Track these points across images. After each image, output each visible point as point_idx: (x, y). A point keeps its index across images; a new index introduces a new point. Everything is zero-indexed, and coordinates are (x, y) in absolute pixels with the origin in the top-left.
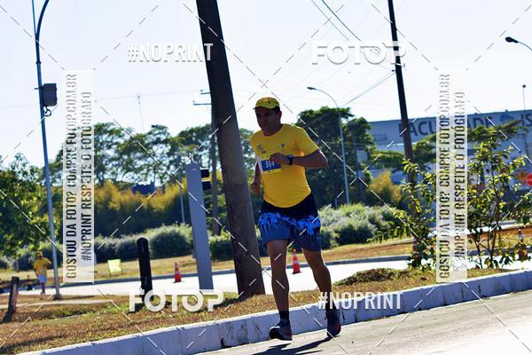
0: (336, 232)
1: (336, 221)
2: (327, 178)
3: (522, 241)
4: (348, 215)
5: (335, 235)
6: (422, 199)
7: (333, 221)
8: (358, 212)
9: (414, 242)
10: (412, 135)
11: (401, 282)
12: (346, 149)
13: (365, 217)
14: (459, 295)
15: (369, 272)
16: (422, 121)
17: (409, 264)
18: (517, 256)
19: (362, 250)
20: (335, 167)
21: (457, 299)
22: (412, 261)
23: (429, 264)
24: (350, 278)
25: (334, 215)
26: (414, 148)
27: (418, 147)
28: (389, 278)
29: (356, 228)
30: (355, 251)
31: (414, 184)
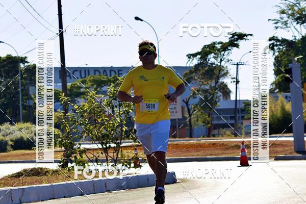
0: (12, 141)
1: (12, 134)
2: (8, 104)
3: (136, 154)
4: (20, 130)
5: (10, 143)
6: (71, 123)
7: (10, 133)
8: (27, 128)
9: (64, 151)
10: (68, 78)
11: (54, 178)
12: (22, 85)
13: (32, 132)
14: (91, 189)
15: (32, 170)
16: (75, 70)
17: (59, 166)
18: (132, 165)
19: (28, 154)
20: (14, 97)
21: (90, 191)
22: (61, 163)
23: (73, 167)
24: (19, 173)
25: (11, 130)
26: (69, 87)
27: (71, 86)
28: (45, 174)
29: (25, 139)
30: (24, 155)
31: (66, 111)
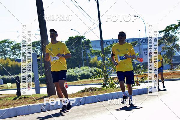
0: (79, 75)
1: (80, 72)
2: (77, 58)
3: (137, 79)
4: (83, 70)
5: (79, 76)
6: (106, 66)
7: (79, 72)
8: (86, 69)
9: (104, 79)
10: (104, 45)
11: (99, 92)
12: (83, 49)
13: (89, 71)
15: (89, 89)
16: (107, 41)
17: (102, 86)
18: (136, 84)
19: (87, 81)
20: (80, 55)
21: (116, 97)
22: (103, 85)
23: (108, 86)
24: (83, 90)
25: (79, 70)
26: (104, 49)
27: (106, 49)
28: (95, 90)
29: (86, 74)
30: (85, 81)
31: (104, 61)
